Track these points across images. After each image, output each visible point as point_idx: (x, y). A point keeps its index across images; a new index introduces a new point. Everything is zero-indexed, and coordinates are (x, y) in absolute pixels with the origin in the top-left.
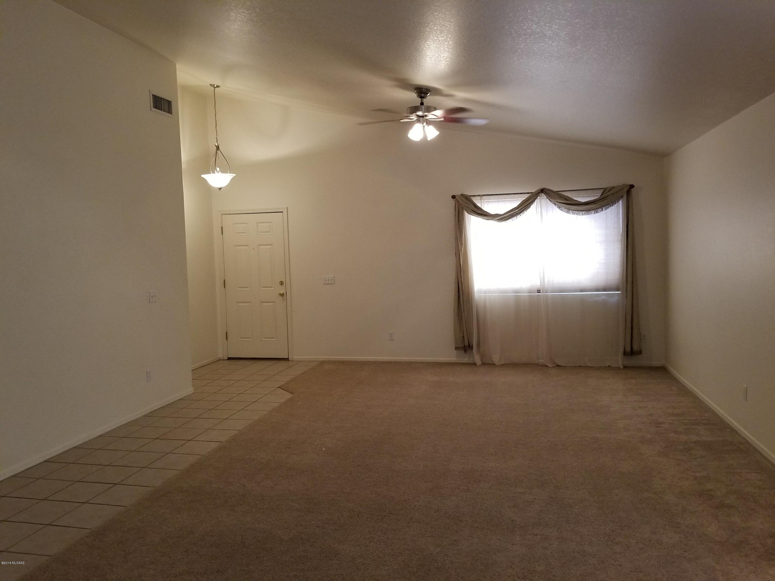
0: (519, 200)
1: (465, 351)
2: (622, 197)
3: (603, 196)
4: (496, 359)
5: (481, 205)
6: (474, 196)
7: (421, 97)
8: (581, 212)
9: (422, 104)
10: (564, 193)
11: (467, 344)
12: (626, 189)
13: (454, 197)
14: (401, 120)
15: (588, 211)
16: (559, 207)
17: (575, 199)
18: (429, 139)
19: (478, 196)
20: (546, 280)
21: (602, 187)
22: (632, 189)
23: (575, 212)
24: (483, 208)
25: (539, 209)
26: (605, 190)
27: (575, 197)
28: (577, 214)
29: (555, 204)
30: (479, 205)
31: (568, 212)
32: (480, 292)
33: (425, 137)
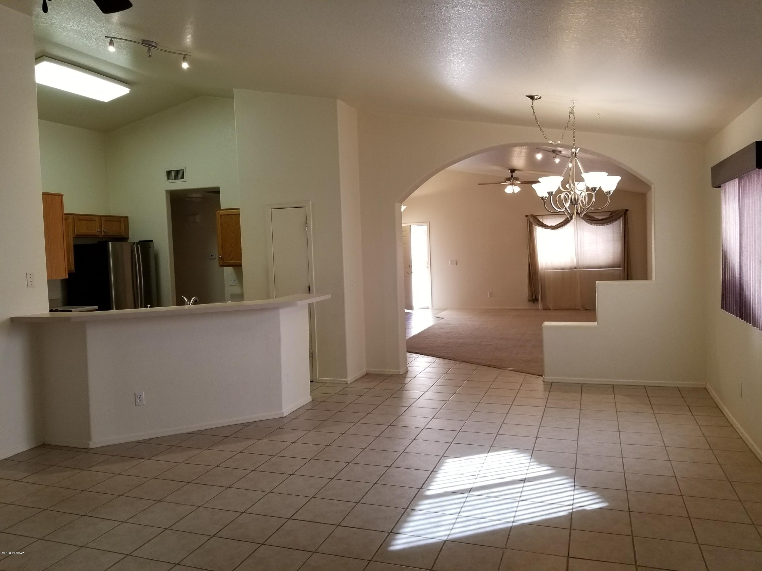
0: (564, 218)
1: (534, 302)
2: (621, 216)
3: (611, 216)
4: (551, 306)
5: (542, 221)
6: (539, 215)
7: (512, 173)
8: (599, 225)
9: (512, 176)
10: (589, 214)
11: (534, 298)
12: (623, 212)
13: (527, 216)
14: (501, 183)
15: (603, 224)
16: (587, 222)
17: (596, 217)
18: (515, 192)
19: (541, 215)
20: (579, 262)
21: (610, 211)
22: (628, 212)
23: (595, 224)
24: (543, 222)
25: (575, 223)
26: (612, 212)
27: (596, 216)
28: (597, 225)
29: (584, 220)
30: (541, 220)
31: (592, 224)
32: (542, 269)
33: (514, 192)
